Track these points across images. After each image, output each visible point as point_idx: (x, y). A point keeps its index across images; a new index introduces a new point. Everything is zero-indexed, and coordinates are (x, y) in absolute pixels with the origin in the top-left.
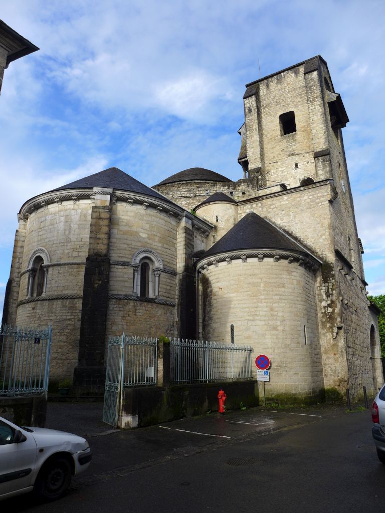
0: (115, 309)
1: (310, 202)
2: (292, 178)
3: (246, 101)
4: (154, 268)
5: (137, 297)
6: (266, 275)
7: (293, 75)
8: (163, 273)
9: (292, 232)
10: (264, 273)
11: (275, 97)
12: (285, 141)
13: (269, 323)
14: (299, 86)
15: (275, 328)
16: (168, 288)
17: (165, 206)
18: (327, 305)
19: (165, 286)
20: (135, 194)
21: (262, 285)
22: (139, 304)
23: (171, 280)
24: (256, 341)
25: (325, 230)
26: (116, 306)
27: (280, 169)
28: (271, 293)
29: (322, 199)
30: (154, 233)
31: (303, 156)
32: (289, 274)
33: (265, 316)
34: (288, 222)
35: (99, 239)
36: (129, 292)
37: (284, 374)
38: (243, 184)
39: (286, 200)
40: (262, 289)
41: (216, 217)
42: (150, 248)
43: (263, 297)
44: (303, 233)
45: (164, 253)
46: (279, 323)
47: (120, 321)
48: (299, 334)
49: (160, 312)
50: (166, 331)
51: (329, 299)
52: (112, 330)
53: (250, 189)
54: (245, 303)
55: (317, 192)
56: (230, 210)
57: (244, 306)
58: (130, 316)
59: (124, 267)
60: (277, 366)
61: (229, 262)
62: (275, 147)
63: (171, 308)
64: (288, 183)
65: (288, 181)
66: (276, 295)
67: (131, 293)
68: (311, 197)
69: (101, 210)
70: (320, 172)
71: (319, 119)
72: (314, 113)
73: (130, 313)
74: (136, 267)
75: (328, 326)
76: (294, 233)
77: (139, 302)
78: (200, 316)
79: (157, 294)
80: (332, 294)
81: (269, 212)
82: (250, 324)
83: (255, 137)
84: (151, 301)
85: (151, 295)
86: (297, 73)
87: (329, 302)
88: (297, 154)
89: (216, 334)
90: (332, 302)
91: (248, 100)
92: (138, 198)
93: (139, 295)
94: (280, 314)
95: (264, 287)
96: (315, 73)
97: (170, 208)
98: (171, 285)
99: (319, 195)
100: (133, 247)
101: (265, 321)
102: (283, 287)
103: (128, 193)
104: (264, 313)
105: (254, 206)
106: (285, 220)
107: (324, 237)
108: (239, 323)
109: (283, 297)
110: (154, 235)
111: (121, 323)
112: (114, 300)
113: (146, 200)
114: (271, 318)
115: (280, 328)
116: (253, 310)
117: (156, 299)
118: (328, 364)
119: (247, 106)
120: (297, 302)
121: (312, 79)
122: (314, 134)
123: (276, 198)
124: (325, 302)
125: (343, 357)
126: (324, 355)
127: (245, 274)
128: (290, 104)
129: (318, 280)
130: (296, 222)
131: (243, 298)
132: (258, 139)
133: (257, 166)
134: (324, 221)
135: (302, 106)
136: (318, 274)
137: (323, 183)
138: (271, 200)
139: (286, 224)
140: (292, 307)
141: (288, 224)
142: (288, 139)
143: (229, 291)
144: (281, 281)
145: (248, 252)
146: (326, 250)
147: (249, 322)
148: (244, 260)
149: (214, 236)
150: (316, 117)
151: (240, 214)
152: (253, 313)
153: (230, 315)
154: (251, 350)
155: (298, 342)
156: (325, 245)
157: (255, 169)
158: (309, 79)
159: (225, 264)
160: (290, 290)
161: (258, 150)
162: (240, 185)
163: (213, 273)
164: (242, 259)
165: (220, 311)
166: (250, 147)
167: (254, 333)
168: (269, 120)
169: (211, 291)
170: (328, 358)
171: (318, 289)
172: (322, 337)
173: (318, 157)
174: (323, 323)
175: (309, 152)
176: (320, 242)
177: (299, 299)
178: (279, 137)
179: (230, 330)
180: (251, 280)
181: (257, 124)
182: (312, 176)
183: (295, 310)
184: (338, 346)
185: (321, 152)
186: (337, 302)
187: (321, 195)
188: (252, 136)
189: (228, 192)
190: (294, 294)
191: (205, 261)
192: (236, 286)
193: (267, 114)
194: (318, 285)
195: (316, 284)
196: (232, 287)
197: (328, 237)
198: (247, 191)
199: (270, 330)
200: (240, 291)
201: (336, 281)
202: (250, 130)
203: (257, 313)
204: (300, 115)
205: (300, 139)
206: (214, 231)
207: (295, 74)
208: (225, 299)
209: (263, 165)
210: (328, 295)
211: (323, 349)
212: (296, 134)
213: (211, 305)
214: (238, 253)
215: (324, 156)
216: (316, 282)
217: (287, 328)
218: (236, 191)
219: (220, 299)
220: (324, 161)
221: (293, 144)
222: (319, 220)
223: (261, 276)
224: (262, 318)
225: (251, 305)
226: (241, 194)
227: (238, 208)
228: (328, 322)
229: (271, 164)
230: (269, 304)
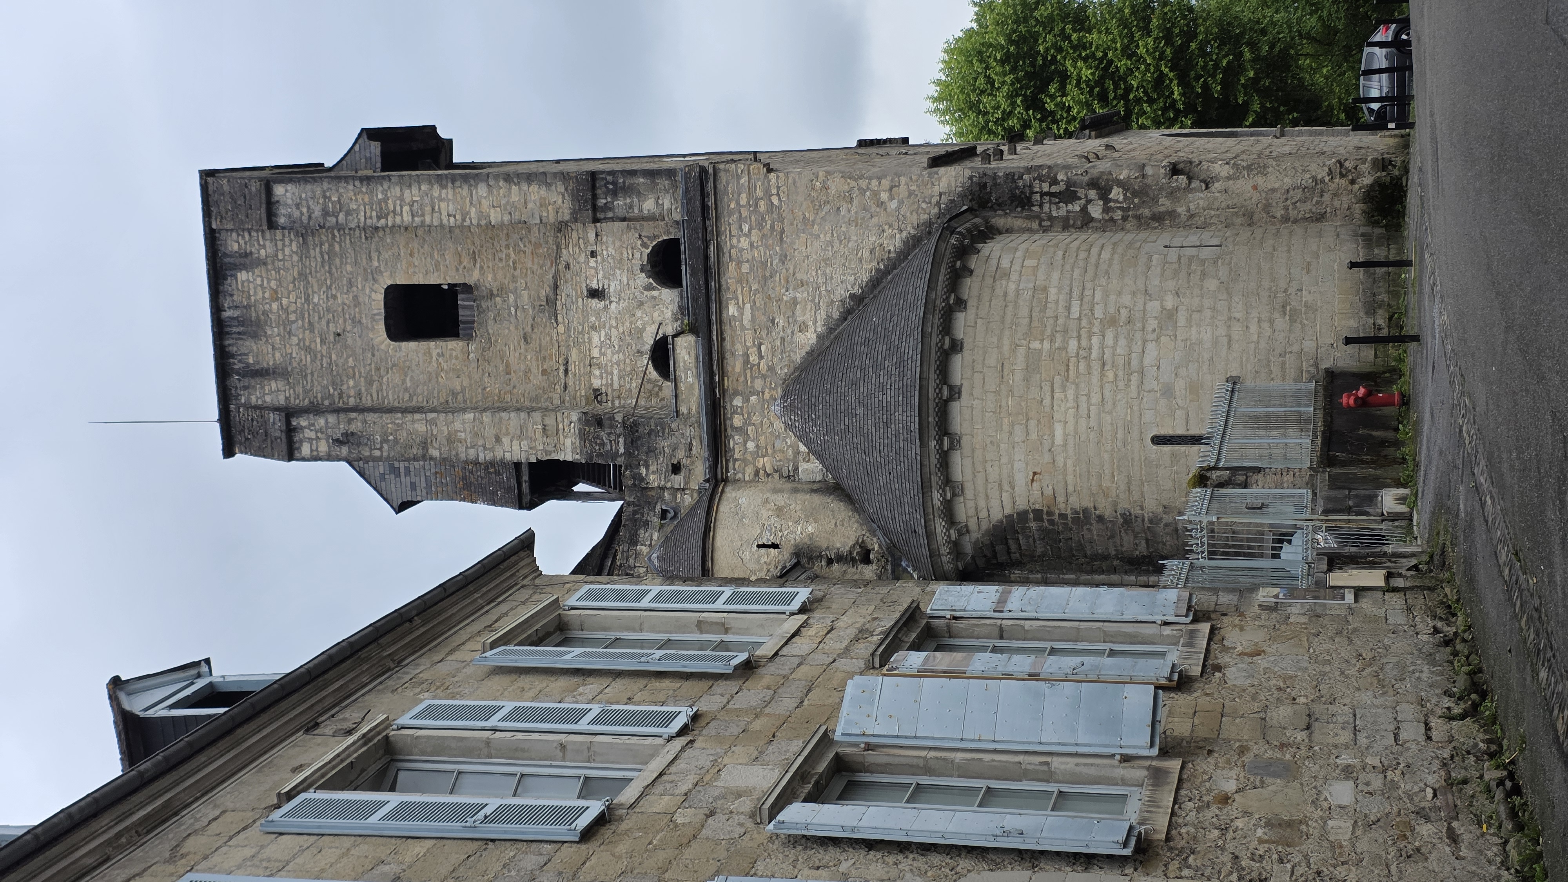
1: (760, 230)
2: (639, 314)
3: (306, 450)
6: (1007, 332)
7: (243, 276)
9: (852, 296)
10: (1000, 339)
11: (308, 350)
12: (492, 328)
13: (1154, 330)
14: (295, 258)
15: (1170, 315)
18: (1101, 203)
21: (1036, 345)
24: (1205, 367)
25: (862, 191)
27: (596, 353)
28: (1061, 321)
29: (759, 192)
31: (568, 266)
32: (1007, 275)
33: (1130, 340)
34: (817, 307)
37: (1306, 296)
38: (643, 471)
39: (741, 309)
40: (1047, 345)
41: (763, 551)
43: (1073, 345)
44: (861, 260)
46: (1154, 306)
48: (1190, 259)
51: (1081, 192)
53: (664, 444)
54: (1088, 396)
55: (733, 206)
56: (743, 501)
57: (1095, 398)
60: (1285, 314)
61: (955, 443)
62: (508, 366)
64: (651, 330)
65: (641, 331)
66: (1068, 308)
68: (746, 228)
70: (649, 205)
71: (454, 195)
72: (428, 209)
75: (1167, 203)
76: (855, 290)
81: (771, 369)
82: (1154, 385)
83: (457, 425)
86: (246, 260)
87: (1092, 194)
88: (556, 287)
91: (301, 441)
94: (1126, 299)
95: (1042, 340)
96: (279, 190)
99: (743, 202)
101: (1145, 341)
102: (1045, 289)
104: (1122, 342)
105: (737, 421)
106: (808, 317)
107: (884, 196)
108: (1148, 416)
109: (1076, 292)
114: (1139, 325)
115: (1170, 302)
116: (1110, 375)
118: (1286, 208)
119: (323, 447)
120: (1093, 260)
121: (298, 206)
122: (506, 218)
123: (728, 345)
124: (1090, 208)
125: (1265, 167)
126: (1256, 218)
127: (997, 393)
128: (356, 298)
129: (1018, 223)
130: (821, 280)
131: (1071, 404)
132: (469, 416)
133: (574, 428)
134: (833, 191)
135: (374, 256)
136: (999, 221)
137: (710, 185)
138: (729, 360)
139: (822, 315)
140: (1107, 273)
141: (823, 307)
142: (491, 315)
143: (1047, 446)
144: (1026, 295)
145: (933, 376)
146: (928, 192)
147: (1146, 387)
148: (955, 393)
149: (830, 562)
150: (443, 205)
151: (757, 474)
152: (1120, 373)
153: (1120, 444)
154: (1234, 381)
155: (1215, 262)
156: (911, 194)
157: (583, 436)
158: (296, 214)
159: (956, 458)
160: (1056, 275)
161: (513, 420)
162: (642, 479)
163: (982, 504)
164: (951, 398)
165: (1106, 483)
166: (492, 450)
167: (1183, 372)
168: (397, 379)
169: (1038, 514)
170: (1267, 207)
171: (1047, 225)
172: (1199, 221)
173: (595, 208)
174: (1158, 218)
175: (559, 247)
176: (898, 209)
177: (1083, 255)
178: (472, 347)
179: (1167, 449)
180: (1019, 376)
181: (409, 417)
182: (644, 245)
183: (1116, 267)
184: (1229, 178)
185: (575, 198)
186: (1095, 172)
187: (744, 196)
188: (451, 440)
189: (662, 526)
190: (1068, 267)
191: (939, 526)
192: (1033, 423)
193: (370, 383)
194: (1035, 225)
195: (1030, 230)
196: (1034, 436)
197: (886, 183)
198: (672, 456)
199: (1175, 327)
200: (1047, 409)
201: (1029, 170)
202: (425, 445)
203: (1120, 361)
204: (410, 264)
205: (500, 274)
206: (810, 559)
207: (244, 267)
208: (1070, 463)
209: (573, 407)
210: (1068, 195)
211: (1239, 221)
212: (477, 287)
213: (1083, 517)
214: (932, 405)
215: (594, 188)
216: (1023, 230)
217: (1171, 284)
218: (661, 498)
219: (1070, 479)
220: (615, 194)
221: (512, 298)
222: (826, 208)
223: (1006, 348)
224: (1137, 347)
225: (1095, 379)
226: (678, 480)
227: (736, 481)
228: (1155, 200)
229: (570, 383)
230: (1095, 329)
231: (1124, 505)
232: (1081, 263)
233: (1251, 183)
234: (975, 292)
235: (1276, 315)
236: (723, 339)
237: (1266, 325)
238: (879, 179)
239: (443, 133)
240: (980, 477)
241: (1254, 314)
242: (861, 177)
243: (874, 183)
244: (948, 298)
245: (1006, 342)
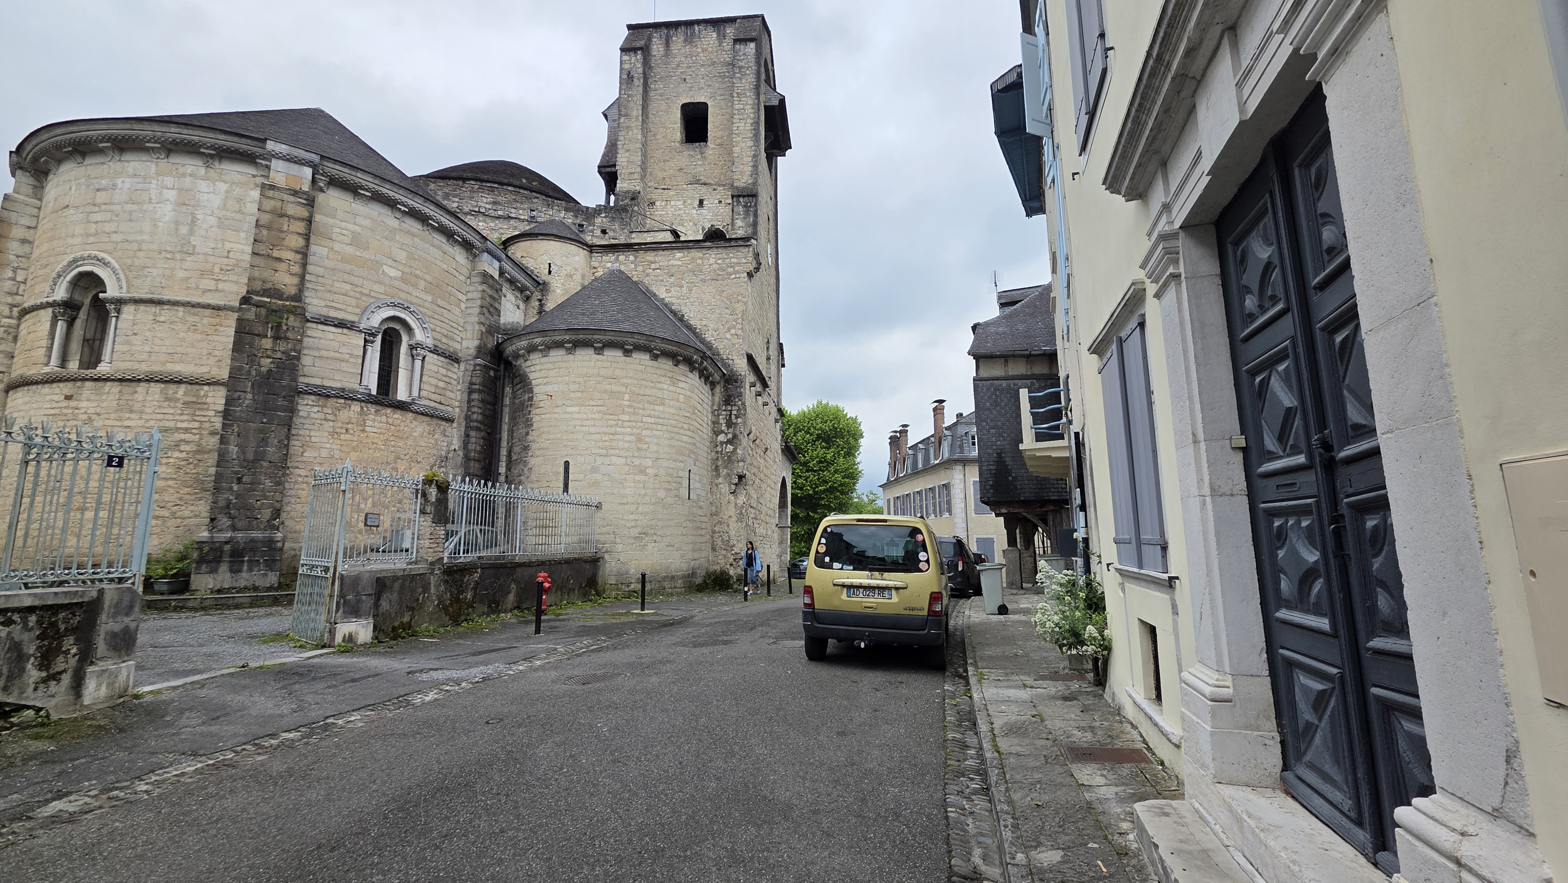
0: (313, 415)
1: (718, 269)
2: (691, 224)
3: (626, 58)
4: (413, 342)
5: (370, 395)
6: (635, 382)
7: (715, 35)
8: (432, 355)
9: (683, 316)
10: (631, 378)
11: (678, 66)
12: (686, 153)
13: (633, 463)
14: (722, 60)
15: (643, 471)
16: (441, 384)
17: (446, 221)
18: (725, 441)
19: (434, 381)
20: (376, 182)
21: (627, 397)
22: (373, 410)
23: (448, 370)
24: (608, 491)
26: (316, 409)
27: (673, 203)
28: (641, 412)
29: (737, 268)
30: (417, 272)
31: (714, 190)
32: (673, 384)
33: (627, 450)
34: (678, 298)
35: (279, 260)
36: (351, 384)
37: (650, 546)
38: (603, 215)
39: (678, 259)
40: (626, 403)
41: (548, 266)
42: (407, 301)
43: (626, 418)
44: (701, 320)
45: (436, 316)
46: (649, 463)
47: (325, 440)
48: (680, 484)
49: (420, 429)
50: (432, 467)
51: (731, 430)
52: (304, 459)
53: (616, 226)
54: (594, 425)
55: (731, 255)
56: (577, 258)
57: (592, 430)
58: (351, 432)
59: (340, 330)
60: (640, 534)
61: (570, 351)
62: (668, 161)
63: (444, 423)
64: (683, 230)
65: (683, 225)
66: (649, 416)
67: (356, 386)
68: (719, 262)
69: (286, 197)
70: (739, 223)
71: (747, 128)
72: (741, 117)
73: (350, 426)
74: (370, 334)
75: (724, 474)
76: (686, 317)
77: (374, 406)
78: (504, 444)
79: (415, 393)
80: (736, 424)
81: (648, 275)
82: (599, 462)
83: (635, 131)
84: (402, 406)
85: (402, 394)
86: (722, 37)
87: (730, 436)
88: (705, 184)
89: (534, 477)
90: (735, 436)
91: (630, 56)
92: (384, 191)
93: (374, 392)
94: (654, 448)
95: (629, 401)
96: (752, 45)
97: (456, 227)
98: (447, 380)
99: (732, 260)
100: (366, 292)
101: (626, 457)
102: (663, 404)
103: (359, 175)
104: (626, 445)
105: (622, 258)
106: (673, 294)
107: (733, 331)
108: (580, 459)
109: (661, 421)
110: (417, 276)
111: (328, 446)
112: (313, 397)
113: (404, 199)
114: (636, 454)
115: (651, 472)
116: (606, 438)
117: (413, 402)
118: (719, 532)
119: (627, 66)
120: (682, 431)
121: (744, 54)
122: (736, 155)
123: (661, 253)
124: (723, 435)
125: (741, 522)
126: (715, 517)
127: (598, 375)
128: (703, 88)
129: (717, 399)
130: (692, 300)
131: (590, 416)
132: (640, 137)
133: (632, 188)
134: (737, 305)
135: (722, 97)
136: (718, 389)
137: (741, 243)
138: (653, 254)
139: (674, 300)
140: (672, 438)
141: (678, 301)
142: (692, 153)
143: (566, 403)
144: (659, 394)
145: (607, 338)
146: (734, 353)
147: (598, 458)
148: (599, 351)
149: (540, 300)
150: (743, 124)
151: (595, 268)
152: (607, 444)
153: (565, 443)
154: (598, 507)
155: (677, 496)
156: (734, 345)
157: (627, 192)
158: (741, 54)
159: (562, 352)
160: (672, 411)
161: (638, 159)
162: (599, 215)
163: (538, 367)
164: (595, 349)
165: (544, 436)
166: (623, 148)
167: (606, 478)
168: (662, 108)
169: (531, 399)
170: (720, 523)
171: (715, 413)
172: (714, 489)
173: (738, 196)
174: (717, 469)
175: (724, 185)
176: (726, 338)
177: (686, 426)
178: (677, 144)
179: (562, 470)
180: (608, 387)
181: (640, 108)
182: (724, 227)
183: (677, 443)
184: (736, 504)
185: (744, 188)
186: (741, 437)
187: (736, 260)
188: (628, 128)
189: (575, 224)
190: (678, 418)
191: (524, 343)
192: (580, 395)
193: (661, 95)
194: (715, 407)
195: (713, 405)
196: (572, 395)
197: (739, 332)
198: (610, 230)
199: (635, 474)
200: (587, 403)
201: (744, 404)
202: (626, 115)
203: (614, 444)
204: (718, 114)
205: (711, 157)
206: (542, 290)
207: (718, 36)
208: (557, 415)
209: (644, 189)
210: (730, 424)
211: (714, 509)
212: (706, 146)
213: (529, 424)
214: (590, 337)
215: (748, 196)
216: (713, 401)
217: (662, 472)
218: (590, 225)
219: (548, 416)
220: (745, 206)
221: (700, 163)
222: (728, 302)
223: (625, 381)
224: (622, 453)
225: (604, 429)
226: (598, 232)
227: (591, 257)
228: (726, 467)
229: (658, 191)
230: (635, 430)
231: (534, 446)
232: (680, 425)
233: (733, 515)
234: (662, 366)
235: (639, 529)
236: (663, 250)
237: (633, 524)
238: (742, 329)
239: (788, 152)
240: (551, 366)
241: (641, 517)
242: (743, 320)
243: (740, 326)
244: (657, 350)
245: (629, 381)
